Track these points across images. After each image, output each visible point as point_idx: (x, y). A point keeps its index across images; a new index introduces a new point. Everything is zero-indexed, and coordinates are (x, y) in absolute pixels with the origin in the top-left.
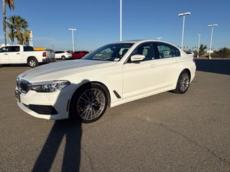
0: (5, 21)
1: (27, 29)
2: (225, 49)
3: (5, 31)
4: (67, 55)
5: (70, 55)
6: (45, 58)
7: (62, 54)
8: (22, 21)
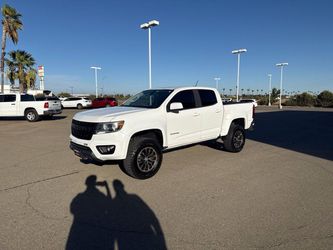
0: (3, 58)
1: (33, 67)
2: (304, 95)
3: (3, 70)
4: (84, 103)
5: (89, 103)
6: (47, 109)
7: (79, 102)
8: (27, 57)
